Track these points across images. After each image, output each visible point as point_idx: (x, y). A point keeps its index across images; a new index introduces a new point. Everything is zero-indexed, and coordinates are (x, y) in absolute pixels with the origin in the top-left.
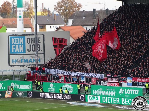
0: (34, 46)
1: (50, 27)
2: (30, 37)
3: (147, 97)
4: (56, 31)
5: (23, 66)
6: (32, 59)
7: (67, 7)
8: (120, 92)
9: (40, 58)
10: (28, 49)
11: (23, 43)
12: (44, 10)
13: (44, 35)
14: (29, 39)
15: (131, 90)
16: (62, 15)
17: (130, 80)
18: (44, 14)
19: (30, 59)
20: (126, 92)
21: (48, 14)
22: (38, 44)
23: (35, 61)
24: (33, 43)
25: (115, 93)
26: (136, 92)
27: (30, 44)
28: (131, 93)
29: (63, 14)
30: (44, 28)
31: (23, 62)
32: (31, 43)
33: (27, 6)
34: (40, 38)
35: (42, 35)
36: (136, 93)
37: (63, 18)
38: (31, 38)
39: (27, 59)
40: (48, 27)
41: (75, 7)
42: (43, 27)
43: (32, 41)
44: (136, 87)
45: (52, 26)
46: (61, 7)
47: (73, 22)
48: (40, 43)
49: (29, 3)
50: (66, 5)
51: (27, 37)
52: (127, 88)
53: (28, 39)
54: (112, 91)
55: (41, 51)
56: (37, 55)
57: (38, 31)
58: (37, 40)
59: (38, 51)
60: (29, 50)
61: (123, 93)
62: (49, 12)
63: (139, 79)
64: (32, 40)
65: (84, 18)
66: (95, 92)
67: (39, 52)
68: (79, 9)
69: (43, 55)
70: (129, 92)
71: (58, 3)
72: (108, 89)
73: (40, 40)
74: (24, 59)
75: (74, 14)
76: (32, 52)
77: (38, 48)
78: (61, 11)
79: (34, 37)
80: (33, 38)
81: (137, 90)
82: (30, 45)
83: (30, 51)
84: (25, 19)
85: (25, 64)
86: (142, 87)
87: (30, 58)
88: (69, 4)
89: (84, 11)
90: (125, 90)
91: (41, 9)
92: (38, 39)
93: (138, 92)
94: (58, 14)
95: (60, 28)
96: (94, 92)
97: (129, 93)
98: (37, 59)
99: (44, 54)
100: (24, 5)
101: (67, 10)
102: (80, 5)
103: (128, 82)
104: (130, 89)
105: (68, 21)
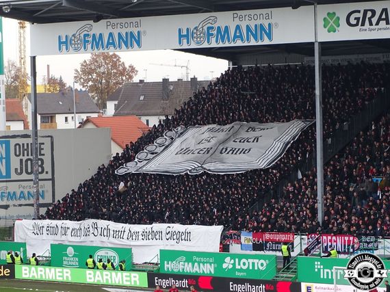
0: (29, 162)
1: (66, 118)
2: (21, 141)
3: (285, 275)
4: (79, 127)
5: (6, 207)
6: (26, 191)
7: (104, 73)
8: (225, 266)
9: (43, 189)
10: (16, 169)
11: (4, 156)
12: (52, 81)
13: (51, 137)
14: (18, 146)
15: (251, 261)
16: (92, 92)
17: (246, 238)
18: (52, 89)
19: (22, 192)
20: (239, 264)
21: (60, 91)
22: (39, 157)
23: (32, 197)
24: (28, 155)
25: (215, 268)
26: (262, 265)
27: (21, 157)
28: (251, 268)
29: (93, 89)
30: (51, 122)
31: (6, 199)
32: (23, 155)
33: (13, 72)
34: (43, 144)
35: (48, 136)
36: (261, 268)
37: (94, 98)
38: (23, 144)
39: (14, 193)
40: (60, 119)
41: (122, 74)
42: (49, 118)
43: (26, 150)
44: (261, 253)
45: (70, 116)
46: (90, 73)
47: (117, 107)
48: (44, 155)
49: (18, 65)
50: (102, 70)
51: (13, 142)
52: (240, 257)
53: (16, 145)
54: (207, 263)
55: (47, 173)
56: (38, 183)
57: (39, 128)
58: (37, 150)
59: (40, 173)
60: (19, 171)
61: (231, 266)
62: (62, 84)
63: (267, 236)
64: (25, 147)
65: (142, 98)
66: (169, 266)
67: (41, 176)
68: (131, 77)
69: (51, 182)
70: (244, 264)
71: (82, 65)
72: (197, 259)
73: (43, 149)
74: (8, 191)
75: (120, 90)
76: (24, 176)
77: (39, 166)
78: (90, 83)
79: (30, 141)
80: (28, 144)
81: (262, 261)
82: (21, 160)
83: (21, 173)
84: (10, 100)
85: (10, 203)
86: (274, 253)
87: (21, 189)
88: (108, 68)
89: (141, 81)
90: (237, 260)
91: (44, 79)
92: (40, 146)
93: (265, 265)
94: (84, 89)
95: (88, 121)
96: (166, 265)
97: (245, 268)
98: (38, 191)
99: (53, 180)
100: (5, 70)
101: (104, 81)
102: (133, 69)
103: (243, 243)
104: (247, 257)
105: (105, 107)
